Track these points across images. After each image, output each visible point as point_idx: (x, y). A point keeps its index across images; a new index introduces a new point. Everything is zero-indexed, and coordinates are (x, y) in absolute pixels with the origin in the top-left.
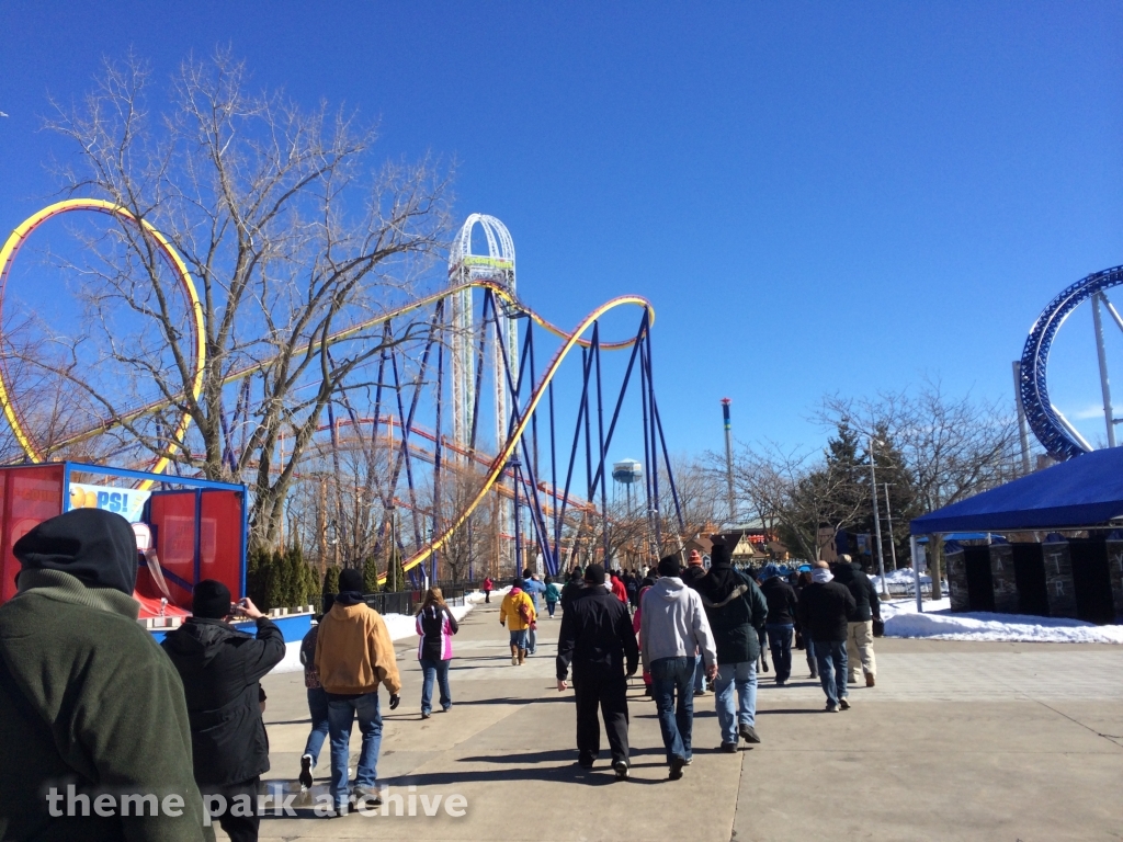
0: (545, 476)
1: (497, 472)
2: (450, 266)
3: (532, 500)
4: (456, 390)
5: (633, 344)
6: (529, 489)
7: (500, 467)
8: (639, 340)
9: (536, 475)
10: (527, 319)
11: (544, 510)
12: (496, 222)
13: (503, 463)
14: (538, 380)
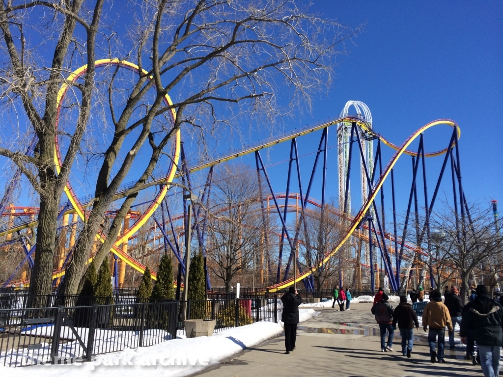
0: (389, 229)
1: (357, 223)
2: (338, 128)
3: (381, 244)
4: (341, 190)
5: (445, 153)
6: (379, 237)
7: (359, 220)
8: (449, 150)
9: (384, 229)
10: (377, 140)
11: (389, 250)
12: (362, 104)
13: (361, 218)
14: (384, 169)
